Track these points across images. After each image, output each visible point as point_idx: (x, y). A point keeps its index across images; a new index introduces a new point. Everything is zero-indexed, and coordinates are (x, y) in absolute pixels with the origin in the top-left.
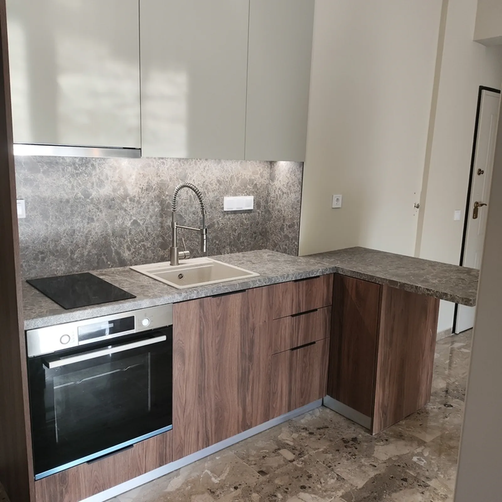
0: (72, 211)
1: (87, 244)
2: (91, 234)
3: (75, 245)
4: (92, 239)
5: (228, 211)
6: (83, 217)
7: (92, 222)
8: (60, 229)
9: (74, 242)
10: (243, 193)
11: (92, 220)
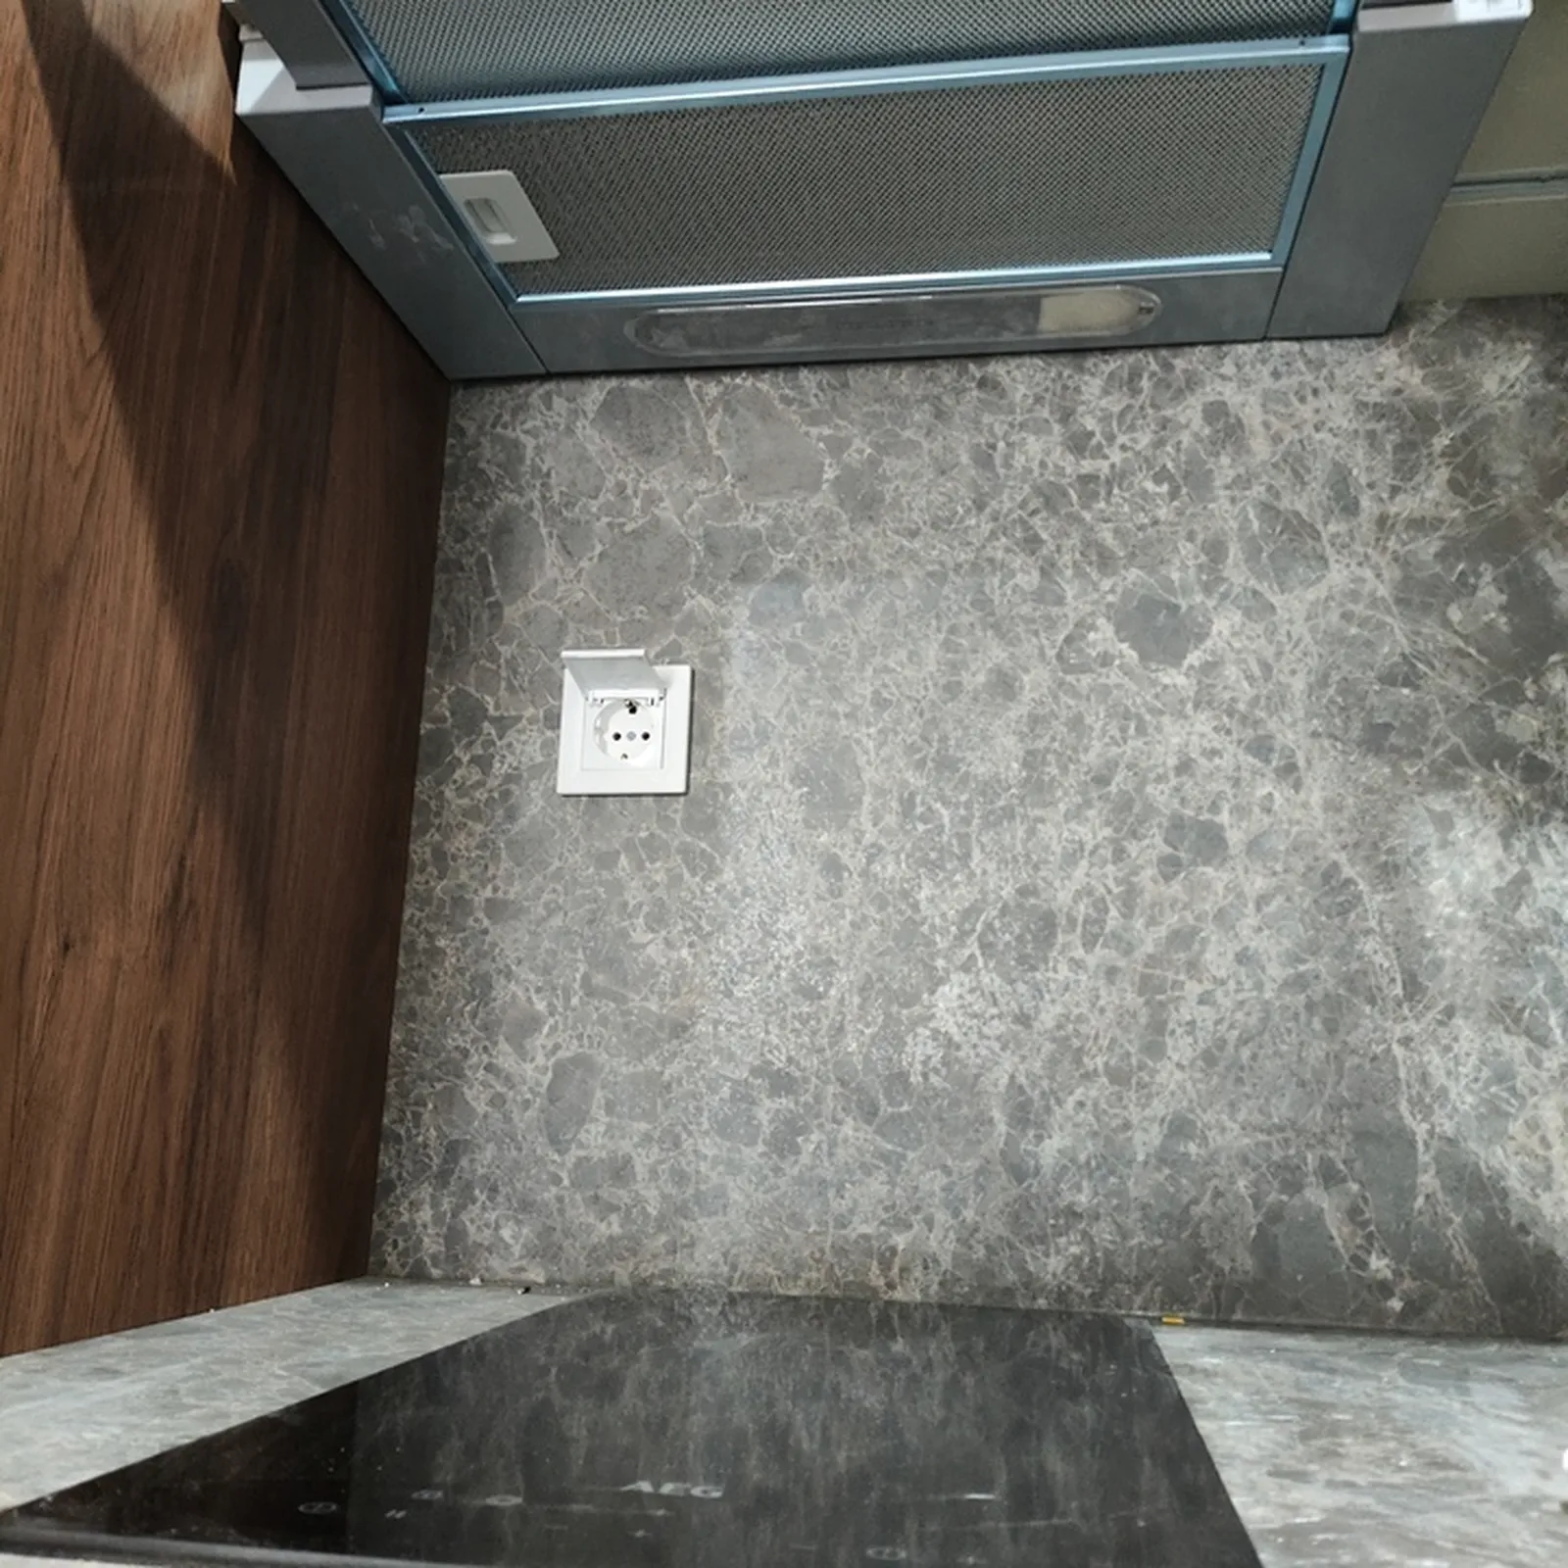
0: (1032, 761)
1: (1154, 1049)
2: (1193, 967)
3: (1048, 1047)
4: (1207, 1013)
6: (1127, 816)
7: (1207, 862)
8: (931, 900)
9: (1048, 1018)
11: (1210, 843)
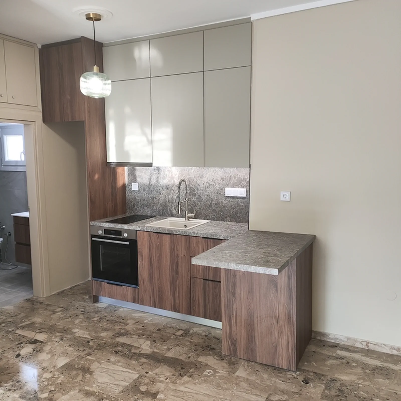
3: (154, 204)
4: (160, 202)
5: (229, 196)
7: (160, 195)
8: (149, 196)
10: (239, 186)
